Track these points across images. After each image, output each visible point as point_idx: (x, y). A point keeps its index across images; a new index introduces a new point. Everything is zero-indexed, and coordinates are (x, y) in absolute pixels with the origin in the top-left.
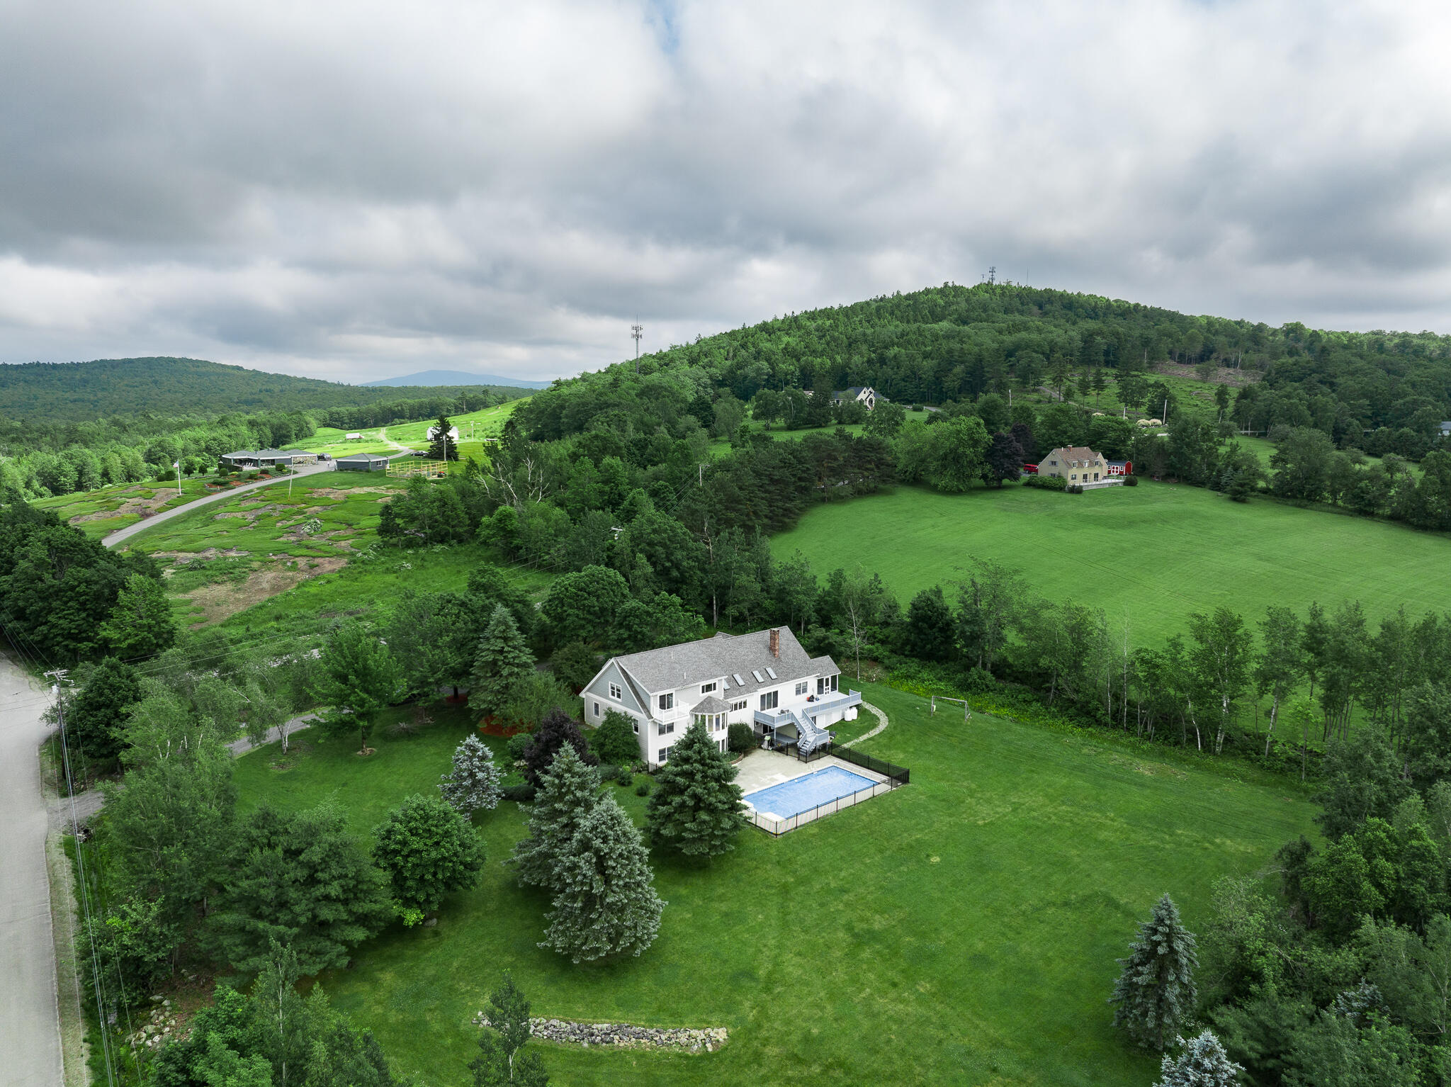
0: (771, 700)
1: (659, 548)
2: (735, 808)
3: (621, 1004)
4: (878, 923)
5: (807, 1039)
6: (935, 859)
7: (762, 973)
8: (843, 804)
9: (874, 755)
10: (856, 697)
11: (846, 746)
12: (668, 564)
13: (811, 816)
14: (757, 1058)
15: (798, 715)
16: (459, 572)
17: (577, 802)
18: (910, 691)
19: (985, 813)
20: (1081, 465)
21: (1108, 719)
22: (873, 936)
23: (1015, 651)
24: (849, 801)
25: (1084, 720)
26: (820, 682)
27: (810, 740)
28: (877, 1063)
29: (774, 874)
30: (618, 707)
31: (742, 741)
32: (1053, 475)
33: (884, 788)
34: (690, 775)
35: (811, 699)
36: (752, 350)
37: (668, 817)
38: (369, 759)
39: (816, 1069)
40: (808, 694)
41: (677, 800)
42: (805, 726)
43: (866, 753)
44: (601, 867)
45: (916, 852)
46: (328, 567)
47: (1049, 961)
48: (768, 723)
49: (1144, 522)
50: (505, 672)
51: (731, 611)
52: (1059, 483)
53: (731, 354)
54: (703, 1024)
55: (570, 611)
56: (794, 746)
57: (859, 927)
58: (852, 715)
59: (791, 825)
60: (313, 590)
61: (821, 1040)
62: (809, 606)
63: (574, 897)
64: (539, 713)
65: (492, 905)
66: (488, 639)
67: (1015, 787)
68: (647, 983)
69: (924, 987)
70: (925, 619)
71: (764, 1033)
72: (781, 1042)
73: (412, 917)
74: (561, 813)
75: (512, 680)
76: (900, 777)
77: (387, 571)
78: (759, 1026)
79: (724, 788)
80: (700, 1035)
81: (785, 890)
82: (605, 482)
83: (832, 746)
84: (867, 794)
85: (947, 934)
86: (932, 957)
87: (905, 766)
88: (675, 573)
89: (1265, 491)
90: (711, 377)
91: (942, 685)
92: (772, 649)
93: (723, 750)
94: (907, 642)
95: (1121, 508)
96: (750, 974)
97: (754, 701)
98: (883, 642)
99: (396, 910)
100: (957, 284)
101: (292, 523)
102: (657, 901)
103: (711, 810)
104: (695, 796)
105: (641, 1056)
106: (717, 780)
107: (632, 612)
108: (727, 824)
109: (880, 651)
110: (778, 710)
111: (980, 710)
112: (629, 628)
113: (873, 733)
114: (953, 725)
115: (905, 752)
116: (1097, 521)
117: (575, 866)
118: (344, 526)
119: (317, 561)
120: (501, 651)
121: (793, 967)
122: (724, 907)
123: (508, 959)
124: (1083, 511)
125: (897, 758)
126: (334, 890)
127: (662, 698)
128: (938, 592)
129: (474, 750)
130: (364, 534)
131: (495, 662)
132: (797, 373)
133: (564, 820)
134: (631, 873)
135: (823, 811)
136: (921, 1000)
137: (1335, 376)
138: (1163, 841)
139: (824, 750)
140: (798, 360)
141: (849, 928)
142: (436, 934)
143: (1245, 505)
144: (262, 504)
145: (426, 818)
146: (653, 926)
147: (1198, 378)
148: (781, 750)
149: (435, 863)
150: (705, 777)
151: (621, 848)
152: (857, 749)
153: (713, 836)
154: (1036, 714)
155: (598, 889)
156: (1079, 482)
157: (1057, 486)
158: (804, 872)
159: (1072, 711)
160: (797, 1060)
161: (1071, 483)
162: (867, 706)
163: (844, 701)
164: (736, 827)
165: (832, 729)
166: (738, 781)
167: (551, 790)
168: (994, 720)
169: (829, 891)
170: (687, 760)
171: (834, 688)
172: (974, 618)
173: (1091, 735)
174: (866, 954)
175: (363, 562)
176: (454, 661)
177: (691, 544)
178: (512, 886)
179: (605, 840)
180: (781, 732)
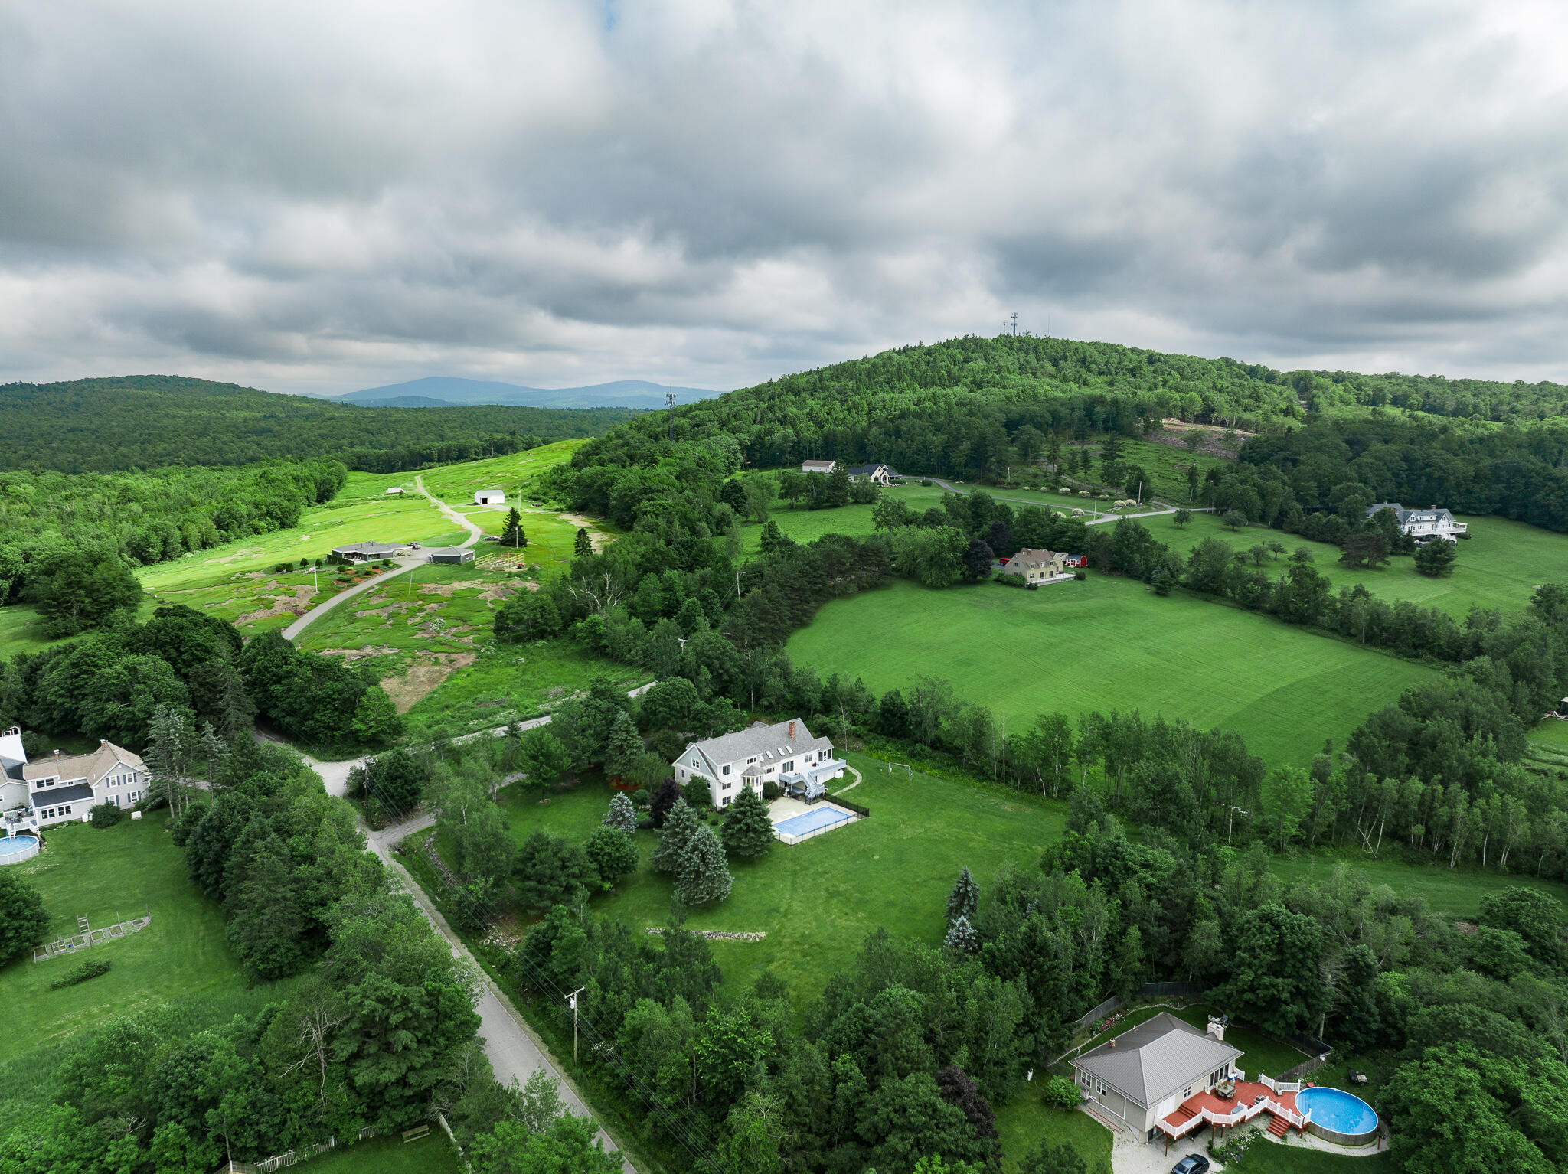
0: (790, 766)
1: (716, 661)
2: (768, 830)
3: (714, 923)
4: (842, 887)
5: (803, 935)
6: (876, 857)
7: (782, 910)
8: (829, 829)
9: (851, 800)
10: (842, 763)
11: (834, 794)
12: (721, 671)
13: (810, 835)
14: (780, 943)
15: (806, 776)
16: (562, 665)
17: (686, 828)
18: (879, 758)
19: (908, 832)
20: (1038, 565)
21: (995, 777)
22: (838, 893)
23: (946, 733)
24: (833, 827)
25: (981, 777)
26: (820, 754)
27: (813, 791)
28: (834, 944)
29: (789, 865)
30: (698, 773)
31: (772, 792)
32: (1016, 574)
33: (854, 819)
34: (744, 813)
35: (814, 765)
36: (779, 414)
37: (732, 835)
38: (548, 806)
39: (806, 946)
40: (813, 762)
41: (738, 826)
42: (810, 783)
43: (846, 799)
44: (703, 858)
45: (866, 854)
46: (463, 662)
47: (925, 904)
48: (787, 781)
49: (1076, 618)
50: (628, 752)
51: (764, 702)
52: (1019, 581)
53: (759, 417)
54: (754, 930)
55: (661, 709)
56: (803, 795)
57: (831, 889)
58: (840, 775)
59: (799, 840)
60: (460, 682)
61: (809, 936)
62: (816, 700)
63: (690, 873)
64: (651, 777)
65: (642, 882)
66: (616, 732)
67: (930, 818)
68: (726, 914)
69: (861, 915)
70: (889, 711)
71: (783, 934)
72: (791, 937)
73: (607, 886)
74: (679, 833)
75: (633, 757)
76: (865, 813)
77: (508, 665)
78: (781, 931)
79: (762, 820)
80: (753, 935)
81: (795, 873)
82: (665, 590)
83: (826, 794)
84: (843, 823)
85: (876, 892)
86: (867, 902)
87: (867, 807)
88: (726, 677)
89: (1185, 586)
90: (740, 443)
91: (899, 754)
92: (790, 734)
93: (760, 798)
94: (879, 724)
95: (1062, 605)
96: (776, 910)
97: (779, 767)
98: (864, 724)
99: (599, 883)
100: (977, 335)
101: (418, 620)
102: (730, 878)
103: (755, 831)
104: (747, 824)
105: (726, 943)
106: (758, 815)
107: (701, 711)
108: (764, 839)
109: (862, 730)
110: (793, 772)
111: (920, 771)
112: (700, 721)
113: (852, 786)
114: (901, 781)
115: (870, 797)
116: (1042, 618)
117: (691, 858)
118: (460, 622)
119: (453, 656)
120: (625, 740)
121: (797, 906)
122: (763, 881)
123: (655, 906)
124: (1034, 608)
125: (864, 802)
126: (576, 870)
127: (724, 768)
128: (898, 693)
129: (623, 801)
130: (479, 630)
131: (622, 746)
132: (820, 442)
133: (680, 837)
134: (717, 862)
135: (817, 833)
136: (858, 920)
137: (1299, 454)
138: (1004, 847)
139: (822, 797)
140: (822, 427)
141: (827, 890)
142: (616, 895)
143: (1165, 599)
144: (389, 601)
145: (611, 836)
146: (729, 888)
147: (1186, 447)
148: (796, 797)
149: (618, 858)
150: (752, 813)
151: (712, 849)
152: (841, 797)
153: (756, 845)
154: (953, 773)
155: (703, 868)
156: (1036, 580)
157: (1017, 583)
158: (806, 864)
159: (975, 771)
160: (798, 943)
161: (1030, 581)
162: (850, 769)
163: (834, 766)
164: (769, 841)
165: (827, 784)
166: (769, 816)
167: (673, 822)
168: (927, 777)
169: (818, 873)
170: (742, 805)
171: (829, 757)
172: (918, 713)
173: (984, 786)
174: (835, 901)
175: (487, 657)
176: (596, 745)
177: (736, 655)
178: (651, 872)
179: (705, 845)
180: (795, 786)
